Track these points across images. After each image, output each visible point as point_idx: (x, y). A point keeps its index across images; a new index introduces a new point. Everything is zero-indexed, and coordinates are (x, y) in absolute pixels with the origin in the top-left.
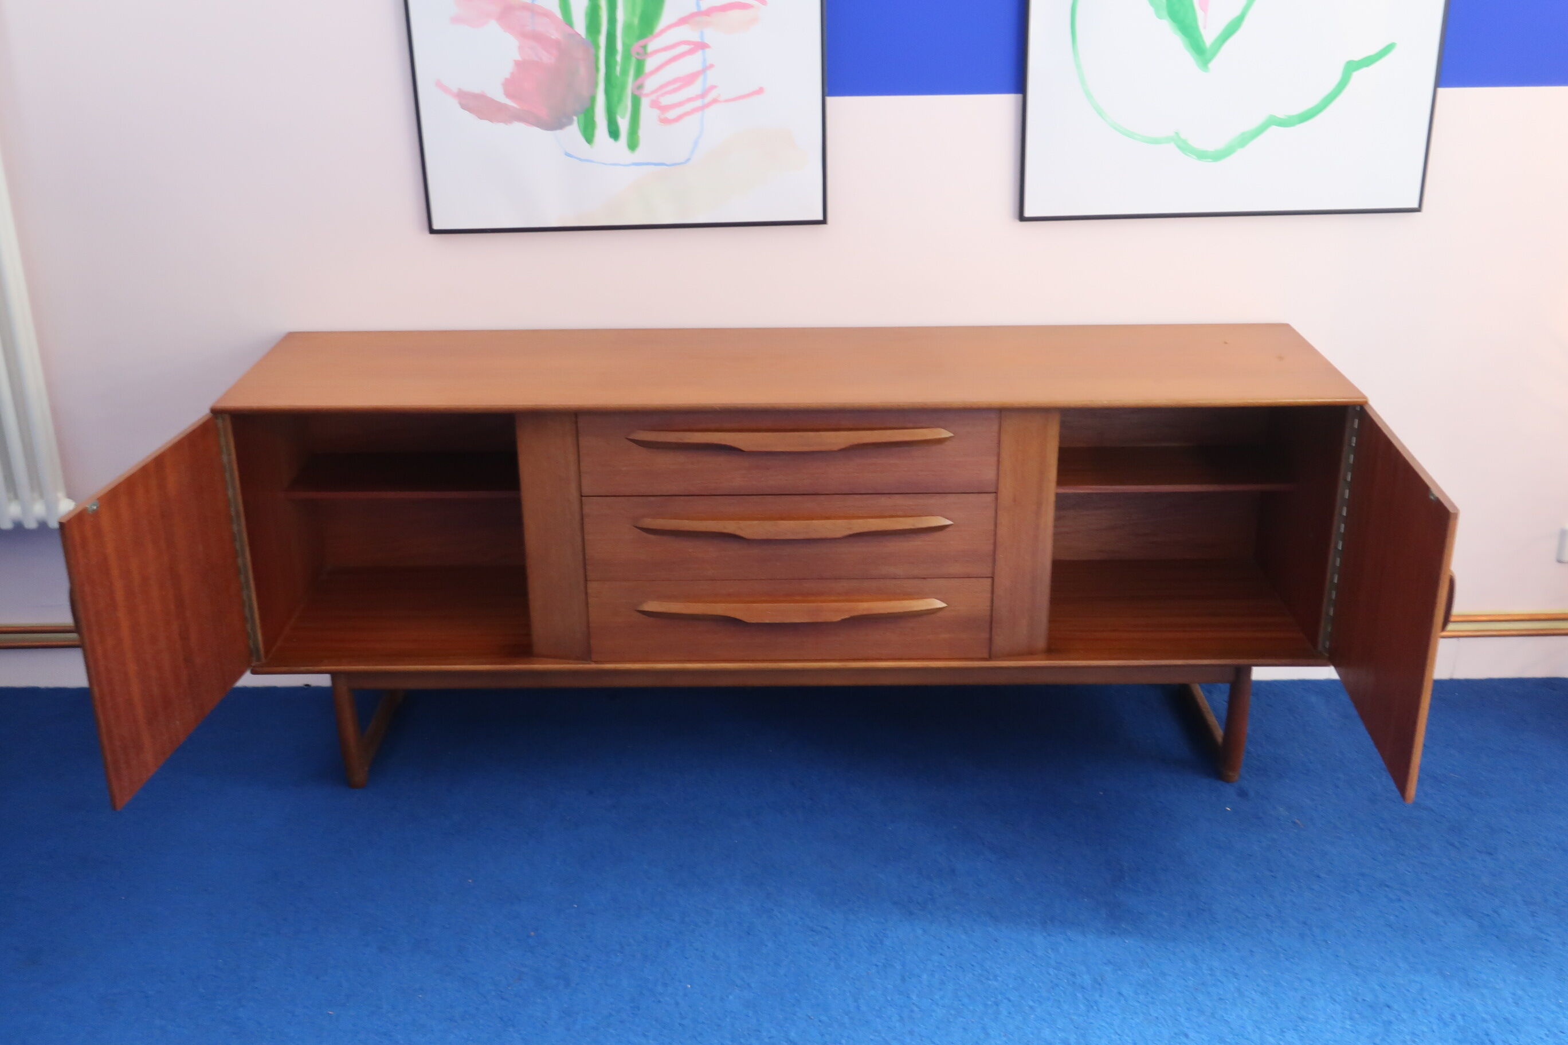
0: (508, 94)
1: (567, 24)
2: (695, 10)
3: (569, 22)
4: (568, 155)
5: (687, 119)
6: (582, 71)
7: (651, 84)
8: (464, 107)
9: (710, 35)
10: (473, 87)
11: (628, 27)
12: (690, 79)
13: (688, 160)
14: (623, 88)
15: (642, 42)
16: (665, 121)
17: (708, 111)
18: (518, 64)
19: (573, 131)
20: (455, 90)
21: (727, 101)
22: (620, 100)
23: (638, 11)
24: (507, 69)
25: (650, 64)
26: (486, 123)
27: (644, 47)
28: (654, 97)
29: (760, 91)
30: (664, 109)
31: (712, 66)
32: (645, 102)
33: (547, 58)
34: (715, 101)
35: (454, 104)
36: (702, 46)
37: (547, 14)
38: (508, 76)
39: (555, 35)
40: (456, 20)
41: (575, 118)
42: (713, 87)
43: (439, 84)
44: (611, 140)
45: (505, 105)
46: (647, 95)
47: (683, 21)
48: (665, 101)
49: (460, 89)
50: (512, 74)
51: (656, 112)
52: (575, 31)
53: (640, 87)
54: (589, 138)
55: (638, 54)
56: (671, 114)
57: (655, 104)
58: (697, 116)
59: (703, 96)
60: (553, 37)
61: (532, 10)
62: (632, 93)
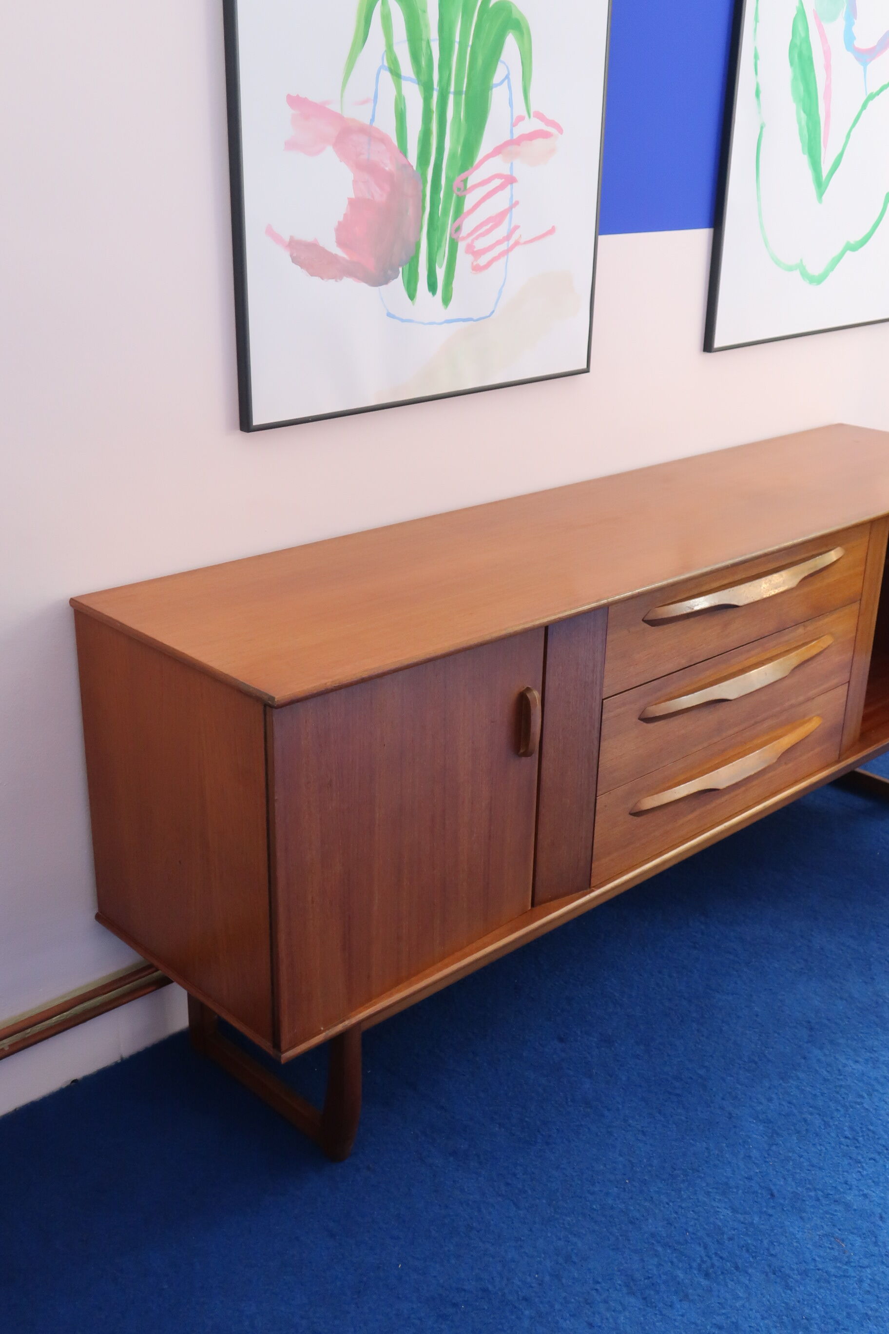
0: (340, 243)
1: (401, 152)
2: (507, 137)
3: (404, 152)
4: (389, 315)
5: (495, 265)
6: (411, 212)
7: (468, 225)
8: (295, 260)
9: (520, 169)
10: (307, 236)
11: (453, 156)
12: (497, 219)
13: (493, 312)
14: (443, 231)
15: (463, 175)
16: (477, 269)
17: (511, 254)
18: (352, 203)
19: (398, 284)
20: (287, 239)
21: (526, 242)
22: (439, 246)
23: (462, 140)
24: (338, 210)
25: (470, 200)
26: (316, 279)
27: (465, 181)
28: (469, 240)
29: (552, 231)
30: (477, 254)
31: (517, 203)
32: (462, 246)
33: (379, 195)
34: (517, 243)
35: (285, 256)
36: (510, 180)
37: (383, 139)
38: (341, 219)
39: (389, 167)
40: (291, 145)
41: (401, 269)
42: (517, 227)
43: (270, 232)
44: (430, 294)
45: (335, 257)
46: (464, 239)
47: (497, 151)
48: (479, 245)
49: (292, 237)
50: (345, 215)
51: (470, 258)
52: (408, 161)
53: (458, 229)
54: (412, 296)
55: (459, 189)
56: (483, 260)
57: (470, 249)
58: (502, 260)
59: (507, 238)
60: (387, 169)
61: (368, 132)
62: (450, 237)
